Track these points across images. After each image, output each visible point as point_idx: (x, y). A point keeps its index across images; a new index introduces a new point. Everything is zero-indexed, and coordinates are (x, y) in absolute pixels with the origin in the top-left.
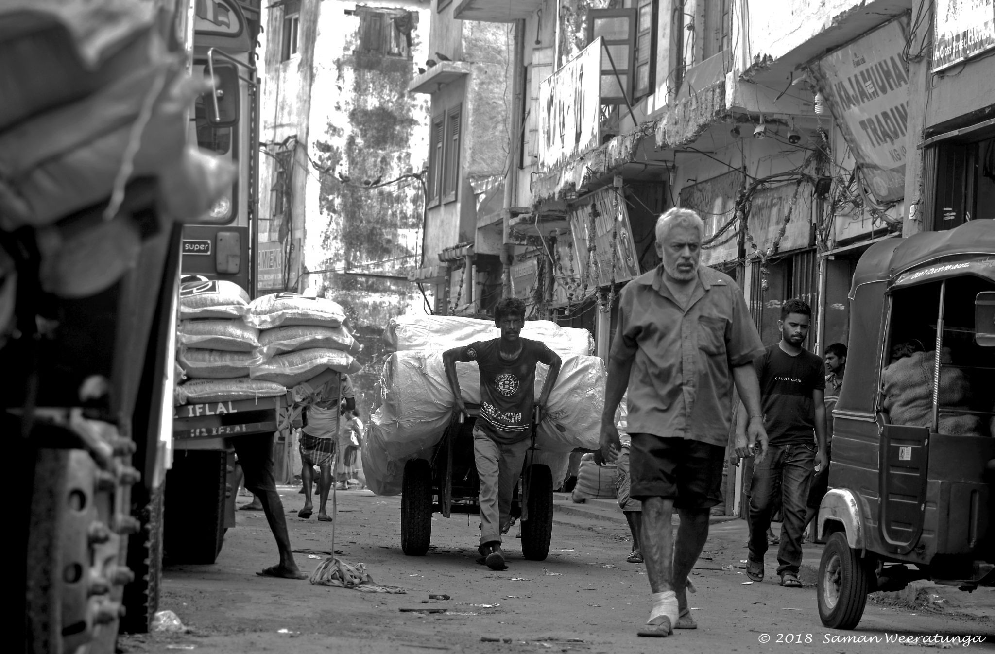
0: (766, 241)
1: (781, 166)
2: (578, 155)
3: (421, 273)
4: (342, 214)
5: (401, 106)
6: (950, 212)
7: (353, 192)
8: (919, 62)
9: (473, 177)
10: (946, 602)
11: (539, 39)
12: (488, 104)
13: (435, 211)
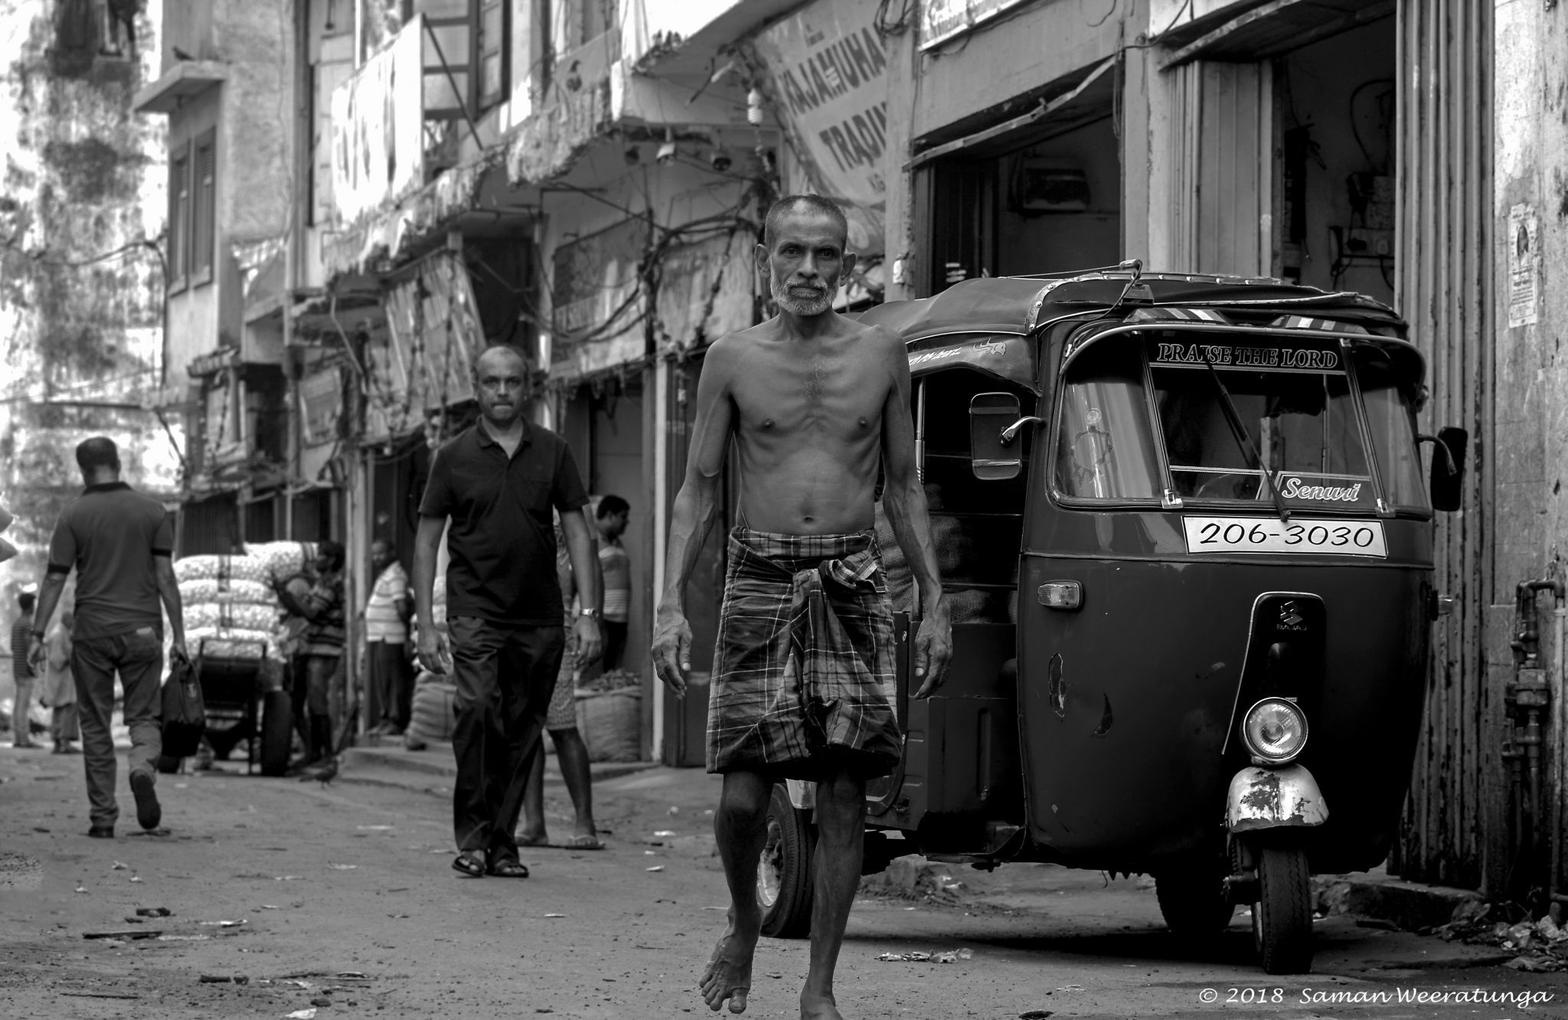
0: (685, 328)
1: (705, 208)
2: (392, 202)
3: (161, 397)
4: (38, 310)
5: (123, 135)
6: (956, 269)
7: (52, 274)
8: (901, 34)
9: (237, 243)
10: (963, 887)
11: (332, 20)
12: (256, 126)
13: (179, 299)
